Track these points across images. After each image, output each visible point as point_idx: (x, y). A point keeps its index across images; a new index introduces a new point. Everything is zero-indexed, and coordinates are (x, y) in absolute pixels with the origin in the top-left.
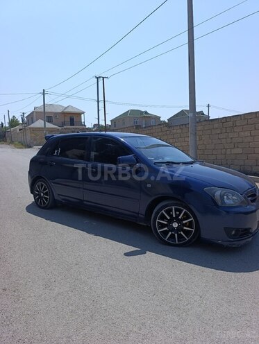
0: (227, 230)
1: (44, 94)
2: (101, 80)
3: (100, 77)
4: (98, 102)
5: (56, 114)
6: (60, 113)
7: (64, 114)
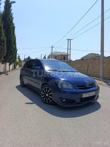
0: (61, 99)
1: (52, 48)
2: (69, 41)
3: (69, 39)
4: (68, 49)
5: (58, 55)
6: (60, 55)
7: (61, 55)
